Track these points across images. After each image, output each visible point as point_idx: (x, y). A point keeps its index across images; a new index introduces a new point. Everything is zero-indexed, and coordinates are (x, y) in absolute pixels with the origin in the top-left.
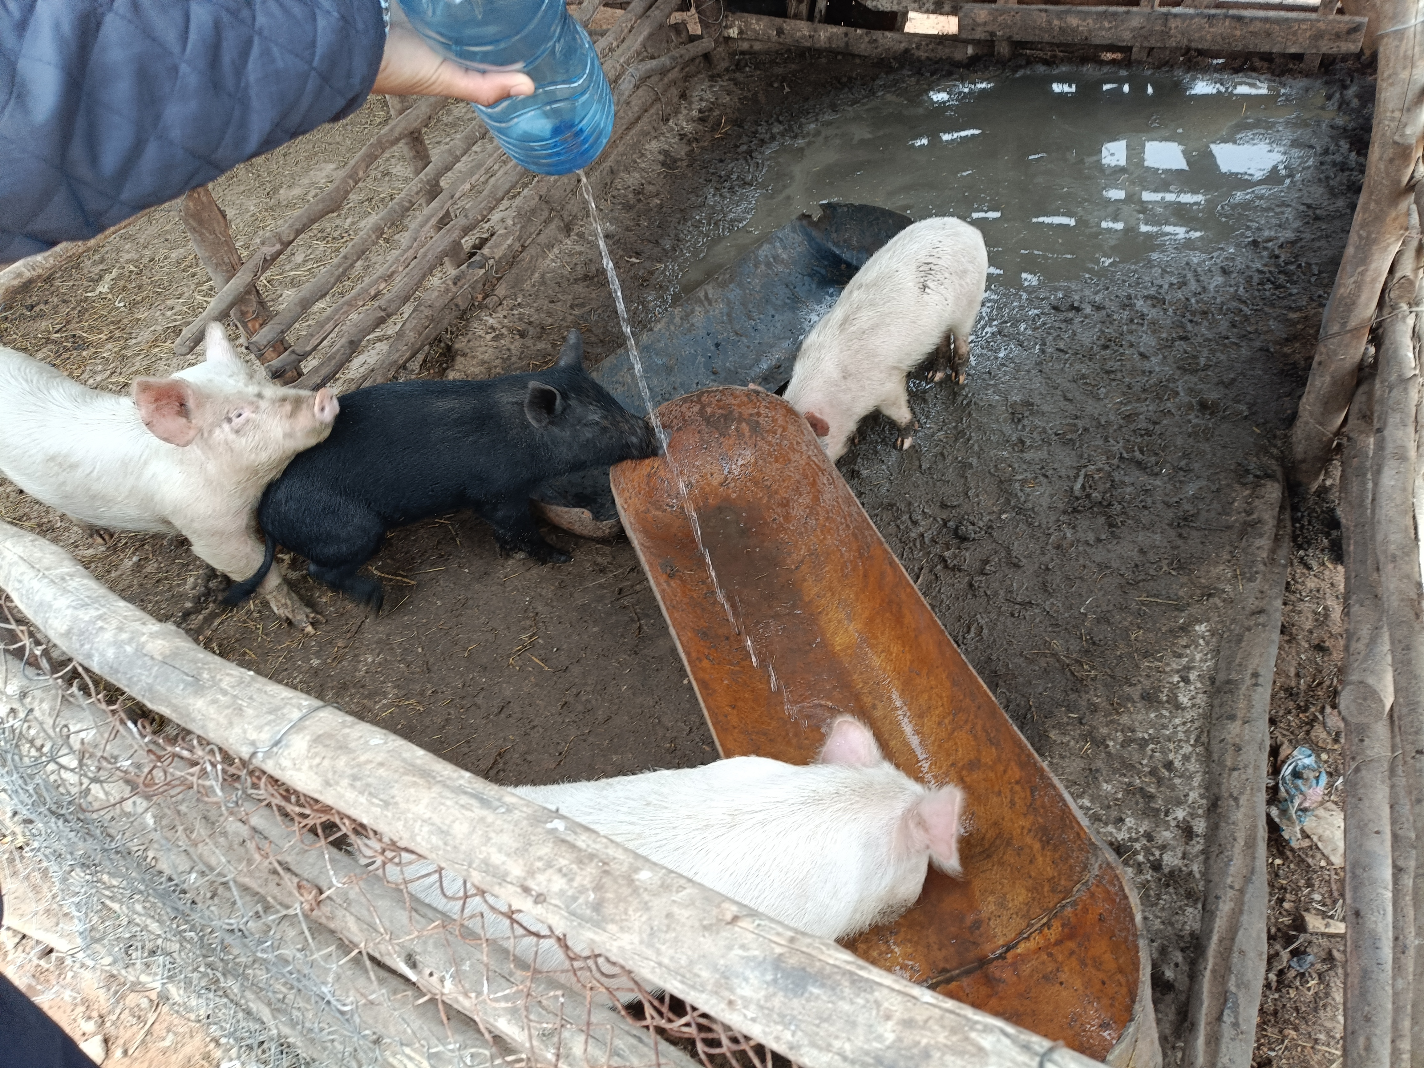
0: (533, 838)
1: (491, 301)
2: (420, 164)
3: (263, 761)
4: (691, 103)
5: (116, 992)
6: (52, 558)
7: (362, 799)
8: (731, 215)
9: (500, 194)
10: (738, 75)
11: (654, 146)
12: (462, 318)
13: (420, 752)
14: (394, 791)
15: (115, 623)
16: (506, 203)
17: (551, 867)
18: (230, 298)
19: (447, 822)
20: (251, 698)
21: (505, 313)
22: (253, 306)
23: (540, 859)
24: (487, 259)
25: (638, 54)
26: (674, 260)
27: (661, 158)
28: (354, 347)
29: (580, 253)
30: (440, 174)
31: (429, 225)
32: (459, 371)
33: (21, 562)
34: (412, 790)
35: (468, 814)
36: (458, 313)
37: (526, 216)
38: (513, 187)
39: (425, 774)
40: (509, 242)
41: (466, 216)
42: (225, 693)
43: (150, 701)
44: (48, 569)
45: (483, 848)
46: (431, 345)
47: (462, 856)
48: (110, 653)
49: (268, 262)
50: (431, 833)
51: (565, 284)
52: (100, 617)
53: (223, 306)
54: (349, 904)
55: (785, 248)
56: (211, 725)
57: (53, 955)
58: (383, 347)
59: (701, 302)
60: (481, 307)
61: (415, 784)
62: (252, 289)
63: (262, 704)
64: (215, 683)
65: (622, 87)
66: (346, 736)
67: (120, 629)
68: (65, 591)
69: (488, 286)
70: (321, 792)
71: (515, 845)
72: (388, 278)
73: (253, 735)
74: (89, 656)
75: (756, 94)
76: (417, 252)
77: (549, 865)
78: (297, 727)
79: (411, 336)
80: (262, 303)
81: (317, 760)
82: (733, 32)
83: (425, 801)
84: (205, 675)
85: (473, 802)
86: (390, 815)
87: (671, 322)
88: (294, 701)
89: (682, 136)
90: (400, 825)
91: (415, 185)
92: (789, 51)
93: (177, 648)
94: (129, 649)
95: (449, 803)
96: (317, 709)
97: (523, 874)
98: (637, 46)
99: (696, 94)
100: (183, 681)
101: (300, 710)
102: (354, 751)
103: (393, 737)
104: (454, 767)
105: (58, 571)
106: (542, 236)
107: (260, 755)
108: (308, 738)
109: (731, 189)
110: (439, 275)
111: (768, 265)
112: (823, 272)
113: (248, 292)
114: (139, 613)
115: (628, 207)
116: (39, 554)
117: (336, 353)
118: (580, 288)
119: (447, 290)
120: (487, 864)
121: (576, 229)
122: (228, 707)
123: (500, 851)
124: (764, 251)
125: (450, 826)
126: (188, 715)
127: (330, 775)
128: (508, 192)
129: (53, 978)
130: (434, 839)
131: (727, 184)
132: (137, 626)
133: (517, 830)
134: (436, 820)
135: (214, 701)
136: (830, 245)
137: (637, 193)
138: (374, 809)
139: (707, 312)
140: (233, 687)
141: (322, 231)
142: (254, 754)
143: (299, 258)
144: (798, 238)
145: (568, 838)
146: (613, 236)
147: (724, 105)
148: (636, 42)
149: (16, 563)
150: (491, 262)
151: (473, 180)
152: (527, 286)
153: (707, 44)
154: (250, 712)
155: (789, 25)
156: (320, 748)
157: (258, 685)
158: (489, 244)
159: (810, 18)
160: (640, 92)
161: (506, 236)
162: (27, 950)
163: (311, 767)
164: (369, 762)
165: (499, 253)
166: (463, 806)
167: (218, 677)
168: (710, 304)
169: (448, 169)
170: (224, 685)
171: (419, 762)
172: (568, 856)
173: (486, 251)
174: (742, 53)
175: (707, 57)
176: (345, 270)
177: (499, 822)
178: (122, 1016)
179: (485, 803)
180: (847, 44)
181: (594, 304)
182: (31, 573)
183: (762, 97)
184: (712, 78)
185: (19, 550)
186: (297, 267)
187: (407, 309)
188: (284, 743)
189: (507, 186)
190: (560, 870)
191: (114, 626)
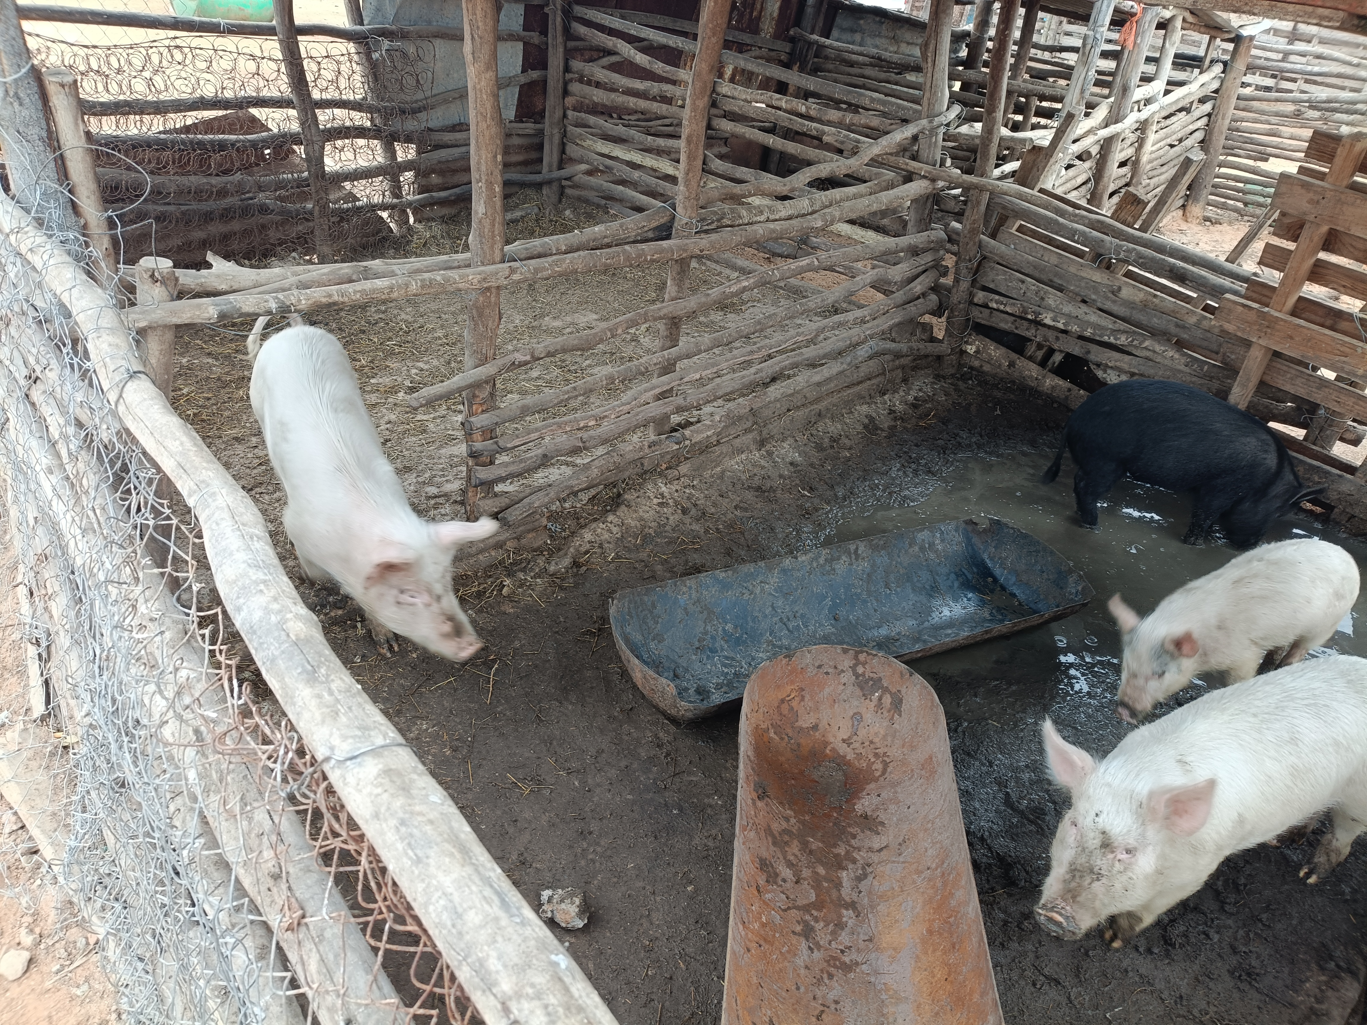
0: (534, 961)
1: (673, 473)
2: (668, 344)
3: (333, 768)
4: (909, 389)
5: (65, 920)
6: (251, 518)
7: (400, 846)
8: (907, 493)
9: (720, 393)
10: (960, 383)
11: (864, 409)
12: (641, 476)
13: (468, 829)
14: (431, 853)
15: (273, 592)
16: (720, 402)
17: (540, 999)
18: (472, 380)
19: (465, 906)
20: (350, 708)
21: (678, 488)
22: (483, 394)
23: (533, 985)
24: (685, 439)
25: (883, 333)
26: (841, 507)
27: (866, 421)
28: (545, 461)
29: (763, 467)
30: (680, 358)
31: (652, 392)
32: (619, 517)
33: (226, 510)
34: (447, 860)
35: (486, 907)
36: (640, 471)
37: (732, 420)
38: (732, 392)
39: (464, 851)
40: (709, 433)
41: (685, 399)
42: (331, 693)
43: (267, 671)
44: (243, 525)
45: (486, 948)
46: (606, 486)
47: (463, 946)
48: (258, 615)
49: (514, 366)
50: (445, 908)
51: (739, 486)
52: (264, 582)
53: (463, 384)
54: (320, 941)
55: (943, 541)
56: (306, 715)
57: (36, 857)
58: (568, 471)
59: (849, 554)
60: (661, 474)
61: (451, 855)
62: (491, 381)
63: (356, 717)
64: (328, 681)
65: (859, 353)
66: (412, 781)
67: (275, 599)
68: (249, 548)
69: (676, 460)
70: (367, 821)
71: (516, 960)
72: (600, 419)
73: (336, 741)
74: (239, 609)
75: (970, 404)
76: (632, 409)
77: (538, 996)
78: (375, 752)
79: (595, 472)
80: (492, 395)
81: (379, 790)
82: (971, 349)
83: (455, 876)
84: (323, 671)
85: (495, 898)
86: (416, 872)
87: (816, 559)
88: (383, 728)
89: (891, 412)
90: (421, 886)
91: (656, 358)
92: (1013, 382)
93: (312, 637)
94: (273, 619)
95: (474, 888)
96: (400, 745)
97: (510, 993)
98: (885, 326)
99: (917, 384)
100: (303, 666)
101: (385, 739)
102: (413, 798)
103: (450, 802)
104: (490, 858)
105: (251, 530)
106: (738, 440)
107: (333, 762)
108: (381, 766)
109: (915, 472)
110: (640, 434)
111: (922, 549)
112: (970, 577)
113: (487, 382)
114: (294, 593)
115: (820, 448)
116: (243, 510)
117: (528, 459)
118: (749, 496)
119: (641, 449)
120: (481, 965)
121: (768, 447)
122: (328, 707)
123: (499, 958)
124: (923, 535)
125: (465, 910)
126: (292, 697)
127: (383, 810)
128: (727, 394)
129: (23, 877)
130: (445, 916)
131: (913, 466)
132: (289, 603)
133: (523, 946)
134: (456, 898)
135: (319, 696)
136: (985, 556)
137: (833, 440)
138: (405, 860)
139: (851, 564)
140: (340, 691)
141: (564, 361)
142: (327, 759)
143: (535, 374)
144: (959, 538)
145: (566, 979)
146: (797, 465)
147: (938, 402)
148: (885, 323)
149: (222, 509)
150: (687, 442)
151: (704, 374)
152: (707, 474)
153: (944, 348)
154: (344, 719)
155: (1021, 363)
156: (386, 781)
157: (360, 700)
158: (692, 428)
159: (1043, 364)
160: (871, 363)
161: (709, 427)
162: (18, 841)
163: (370, 794)
164: (421, 814)
165: (697, 438)
166: (485, 898)
167: (332, 677)
168: (857, 559)
169: (688, 356)
170: (334, 686)
171: (462, 836)
172: (559, 996)
173: (687, 432)
174: (971, 368)
175: (939, 358)
176: (569, 398)
177: (510, 930)
178: (57, 945)
179: (505, 904)
180: (1067, 397)
181: (755, 513)
182: (230, 522)
183: (973, 409)
184: (938, 377)
185: (230, 500)
186: (528, 380)
187: (600, 451)
188: (358, 760)
189: (729, 390)
190: (546, 1007)
191: (272, 594)
